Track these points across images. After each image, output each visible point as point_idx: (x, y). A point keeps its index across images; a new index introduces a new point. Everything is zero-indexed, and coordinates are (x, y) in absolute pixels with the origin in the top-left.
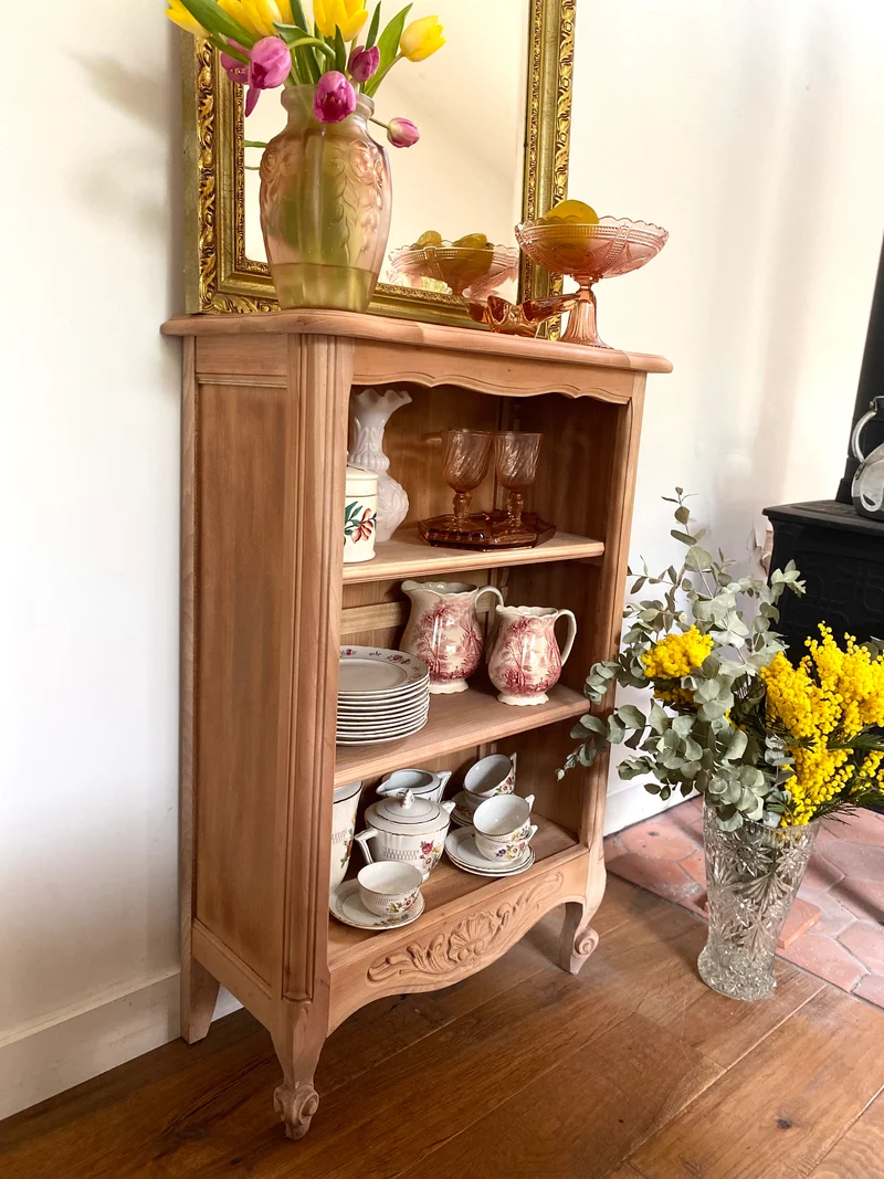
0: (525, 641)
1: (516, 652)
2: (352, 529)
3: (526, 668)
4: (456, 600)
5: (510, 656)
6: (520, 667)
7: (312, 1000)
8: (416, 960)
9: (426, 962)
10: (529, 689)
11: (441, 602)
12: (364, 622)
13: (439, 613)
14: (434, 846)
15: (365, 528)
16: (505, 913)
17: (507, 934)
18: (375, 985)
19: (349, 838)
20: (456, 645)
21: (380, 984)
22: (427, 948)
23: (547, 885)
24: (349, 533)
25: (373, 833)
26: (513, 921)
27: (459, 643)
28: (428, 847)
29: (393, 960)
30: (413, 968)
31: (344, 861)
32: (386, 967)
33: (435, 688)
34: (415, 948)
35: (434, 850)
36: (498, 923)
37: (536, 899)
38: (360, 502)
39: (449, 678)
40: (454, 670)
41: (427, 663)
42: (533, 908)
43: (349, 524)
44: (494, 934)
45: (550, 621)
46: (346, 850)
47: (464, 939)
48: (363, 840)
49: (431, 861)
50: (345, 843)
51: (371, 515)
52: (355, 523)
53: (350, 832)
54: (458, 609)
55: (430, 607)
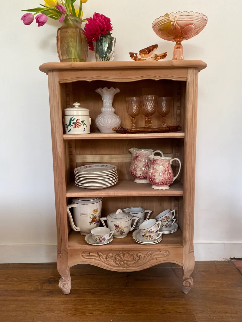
0: (155, 167)
1: (152, 170)
2: (73, 124)
3: (154, 176)
5: (150, 171)
6: (152, 175)
7: (62, 254)
8: (101, 257)
10: (155, 183)
13: (137, 157)
14: (120, 227)
15: (77, 125)
16: (140, 256)
17: (142, 264)
18: (85, 259)
19: (92, 217)
20: (140, 167)
21: (87, 259)
22: (106, 255)
23: (161, 253)
24: (72, 125)
25: (105, 219)
26: (144, 260)
27: (141, 167)
28: (117, 227)
29: (91, 254)
30: (100, 260)
31: (91, 223)
32: (89, 255)
33: (137, 181)
34: (100, 253)
35: (120, 228)
36: (137, 258)
37: (156, 256)
38: (75, 117)
39: (139, 178)
40: (140, 175)
41: (132, 172)
42: (154, 259)
43: (72, 123)
44: (136, 261)
45: (165, 161)
46: (91, 220)
47: (121, 258)
48: (102, 220)
49: (120, 232)
50: (90, 218)
51: (80, 121)
52: (74, 123)
53: (93, 215)
54: (142, 156)
55: (134, 155)
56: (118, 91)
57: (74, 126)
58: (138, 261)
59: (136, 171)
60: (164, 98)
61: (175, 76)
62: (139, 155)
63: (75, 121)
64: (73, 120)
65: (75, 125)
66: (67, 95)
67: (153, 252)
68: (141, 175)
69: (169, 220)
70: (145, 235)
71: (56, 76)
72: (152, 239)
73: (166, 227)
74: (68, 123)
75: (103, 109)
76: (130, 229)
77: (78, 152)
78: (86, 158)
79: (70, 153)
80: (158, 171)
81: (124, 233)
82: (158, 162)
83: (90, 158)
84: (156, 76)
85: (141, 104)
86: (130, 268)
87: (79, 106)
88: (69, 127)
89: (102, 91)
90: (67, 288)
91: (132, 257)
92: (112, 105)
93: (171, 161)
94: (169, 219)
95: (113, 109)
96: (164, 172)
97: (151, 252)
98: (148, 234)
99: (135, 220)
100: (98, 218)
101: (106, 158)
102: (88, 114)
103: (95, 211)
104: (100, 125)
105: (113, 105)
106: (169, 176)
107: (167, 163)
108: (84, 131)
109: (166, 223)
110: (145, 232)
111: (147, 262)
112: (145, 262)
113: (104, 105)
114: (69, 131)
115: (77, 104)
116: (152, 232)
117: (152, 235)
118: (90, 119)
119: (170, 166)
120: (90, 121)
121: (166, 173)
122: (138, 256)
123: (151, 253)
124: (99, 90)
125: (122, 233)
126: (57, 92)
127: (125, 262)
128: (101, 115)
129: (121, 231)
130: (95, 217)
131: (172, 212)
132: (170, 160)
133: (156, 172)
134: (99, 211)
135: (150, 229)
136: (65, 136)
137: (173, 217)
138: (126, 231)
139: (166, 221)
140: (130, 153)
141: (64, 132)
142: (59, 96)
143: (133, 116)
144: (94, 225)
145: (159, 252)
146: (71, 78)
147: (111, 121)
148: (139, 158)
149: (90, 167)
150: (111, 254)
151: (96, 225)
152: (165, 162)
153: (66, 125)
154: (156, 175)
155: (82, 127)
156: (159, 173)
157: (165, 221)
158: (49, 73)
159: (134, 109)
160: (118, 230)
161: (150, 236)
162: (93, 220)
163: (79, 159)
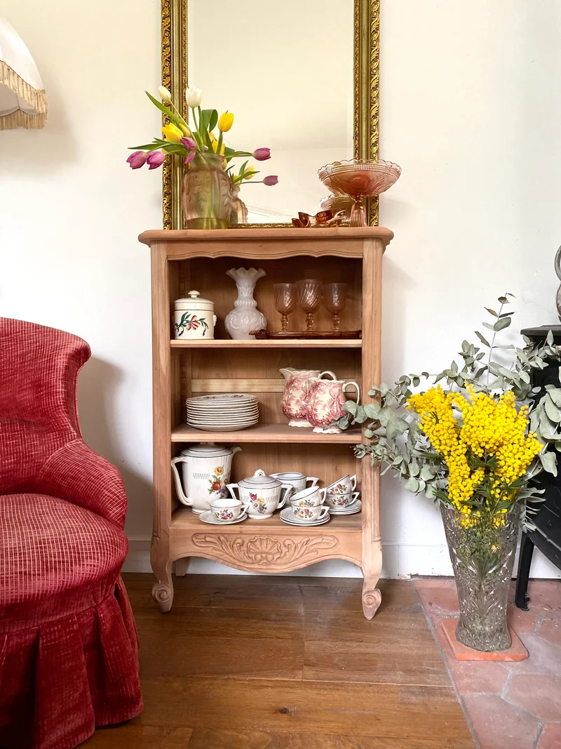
0: (317, 395)
1: (312, 401)
2: (186, 324)
3: (315, 410)
4: (299, 375)
5: (310, 404)
6: (313, 410)
7: (159, 537)
8: (223, 546)
9: (231, 550)
10: (318, 423)
11: (292, 376)
12: (266, 387)
13: (292, 382)
14: (258, 497)
15: (193, 324)
16: (289, 545)
17: (292, 560)
18: (197, 548)
19: (213, 480)
20: (296, 399)
21: (200, 549)
22: (232, 543)
23: (324, 541)
24: (185, 326)
25: (235, 485)
26: (296, 553)
27: (298, 398)
28: (254, 497)
29: (208, 539)
30: (222, 550)
31: (211, 491)
32: (203, 540)
33: (293, 423)
34: (222, 538)
35: (259, 500)
36: (284, 550)
37: (315, 546)
38: (189, 312)
39: (295, 418)
40: (296, 412)
41: (283, 408)
42: (312, 551)
43: (185, 322)
44: (282, 555)
45: (333, 385)
46: (211, 485)
47: (258, 548)
48: (231, 487)
49: (258, 507)
50: (210, 481)
51: (198, 319)
52: (187, 322)
53: (214, 477)
54: (300, 380)
55: (288, 379)
56: (263, 273)
57: (188, 327)
58: (285, 554)
59: (289, 405)
60: (335, 285)
61: (344, 251)
62: (295, 379)
63: (189, 319)
64: (187, 317)
65: (190, 325)
66: (181, 280)
67: (311, 538)
68: (298, 412)
69: (344, 492)
70: (299, 510)
71: (163, 250)
72: (310, 517)
73: (340, 504)
74: (179, 321)
75: (237, 303)
76: (276, 505)
77: (196, 373)
78: (207, 385)
79: (183, 376)
80: (322, 401)
81: (266, 508)
82: (322, 387)
83: (215, 385)
84: (315, 250)
85: (297, 295)
86: (272, 567)
87: (198, 296)
88: (181, 329)
89: (236, 273)
90: (166, 599)
91: (276, 548)
92: (252, 296)
93: (344, 386)
94: (345, 490)
95: (254, 303)
96: (331, 403)
97: (307, 539)
98: (303, 508)
99: (286, 489)
100: (223, 485)
101: (243, 385)
102: (212, 309)
103: (219, 470)
104: (230, 327)
105: (255, 296)
106: (339, 410)
107: (336, 390)
108: (204, 334)
109: (340, 496)
110: (298, 504)
111: (302, 556)
112: (298, 557)
113: (240, 295)
114: (180, 335)
115: (194, 293)
116: (311, 505)
117: (311, 509)
118: (215, 316)
119: (342, 395)
120: (215, 320)
121: (335, 405)
122: (285, 546)
123: (308, 541)
124: (231, 272)
125: (262, 509)
126: (163, 274)
127: (264, 555)
128: (234, 312)
129: (260, 505)
130: (218, 482)
131: (351, 478)
132: (342, 384)
133: (318, 403)
134: (226, 470)
135: (306, 499)
136: (173, 342)
137: (353, 489)
138: (270, 506)
139: (339, 494)
140: (283, 376)
141: (173, 336)
142: (167, 280)
143: (285, 313)
144: (215, 495)
145: (320, 540)
146: (185, 253)
147: (250, 321)
148: (296, 384)
149: (214, 398)
150: (239, 541)
151: (219, 495)
152: (334, 387)
153: (177, 324)
154: (319, 408)
155: (201, 328)
156: (322, 405)
157: (337, 492)
158: (152, 246)
159: (287, 301)
160: (255, 502)
161: (307, 511)
162: (215, 487)
163: (197, 386)
